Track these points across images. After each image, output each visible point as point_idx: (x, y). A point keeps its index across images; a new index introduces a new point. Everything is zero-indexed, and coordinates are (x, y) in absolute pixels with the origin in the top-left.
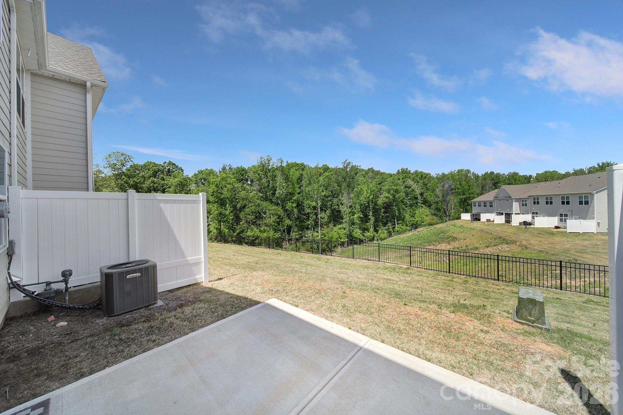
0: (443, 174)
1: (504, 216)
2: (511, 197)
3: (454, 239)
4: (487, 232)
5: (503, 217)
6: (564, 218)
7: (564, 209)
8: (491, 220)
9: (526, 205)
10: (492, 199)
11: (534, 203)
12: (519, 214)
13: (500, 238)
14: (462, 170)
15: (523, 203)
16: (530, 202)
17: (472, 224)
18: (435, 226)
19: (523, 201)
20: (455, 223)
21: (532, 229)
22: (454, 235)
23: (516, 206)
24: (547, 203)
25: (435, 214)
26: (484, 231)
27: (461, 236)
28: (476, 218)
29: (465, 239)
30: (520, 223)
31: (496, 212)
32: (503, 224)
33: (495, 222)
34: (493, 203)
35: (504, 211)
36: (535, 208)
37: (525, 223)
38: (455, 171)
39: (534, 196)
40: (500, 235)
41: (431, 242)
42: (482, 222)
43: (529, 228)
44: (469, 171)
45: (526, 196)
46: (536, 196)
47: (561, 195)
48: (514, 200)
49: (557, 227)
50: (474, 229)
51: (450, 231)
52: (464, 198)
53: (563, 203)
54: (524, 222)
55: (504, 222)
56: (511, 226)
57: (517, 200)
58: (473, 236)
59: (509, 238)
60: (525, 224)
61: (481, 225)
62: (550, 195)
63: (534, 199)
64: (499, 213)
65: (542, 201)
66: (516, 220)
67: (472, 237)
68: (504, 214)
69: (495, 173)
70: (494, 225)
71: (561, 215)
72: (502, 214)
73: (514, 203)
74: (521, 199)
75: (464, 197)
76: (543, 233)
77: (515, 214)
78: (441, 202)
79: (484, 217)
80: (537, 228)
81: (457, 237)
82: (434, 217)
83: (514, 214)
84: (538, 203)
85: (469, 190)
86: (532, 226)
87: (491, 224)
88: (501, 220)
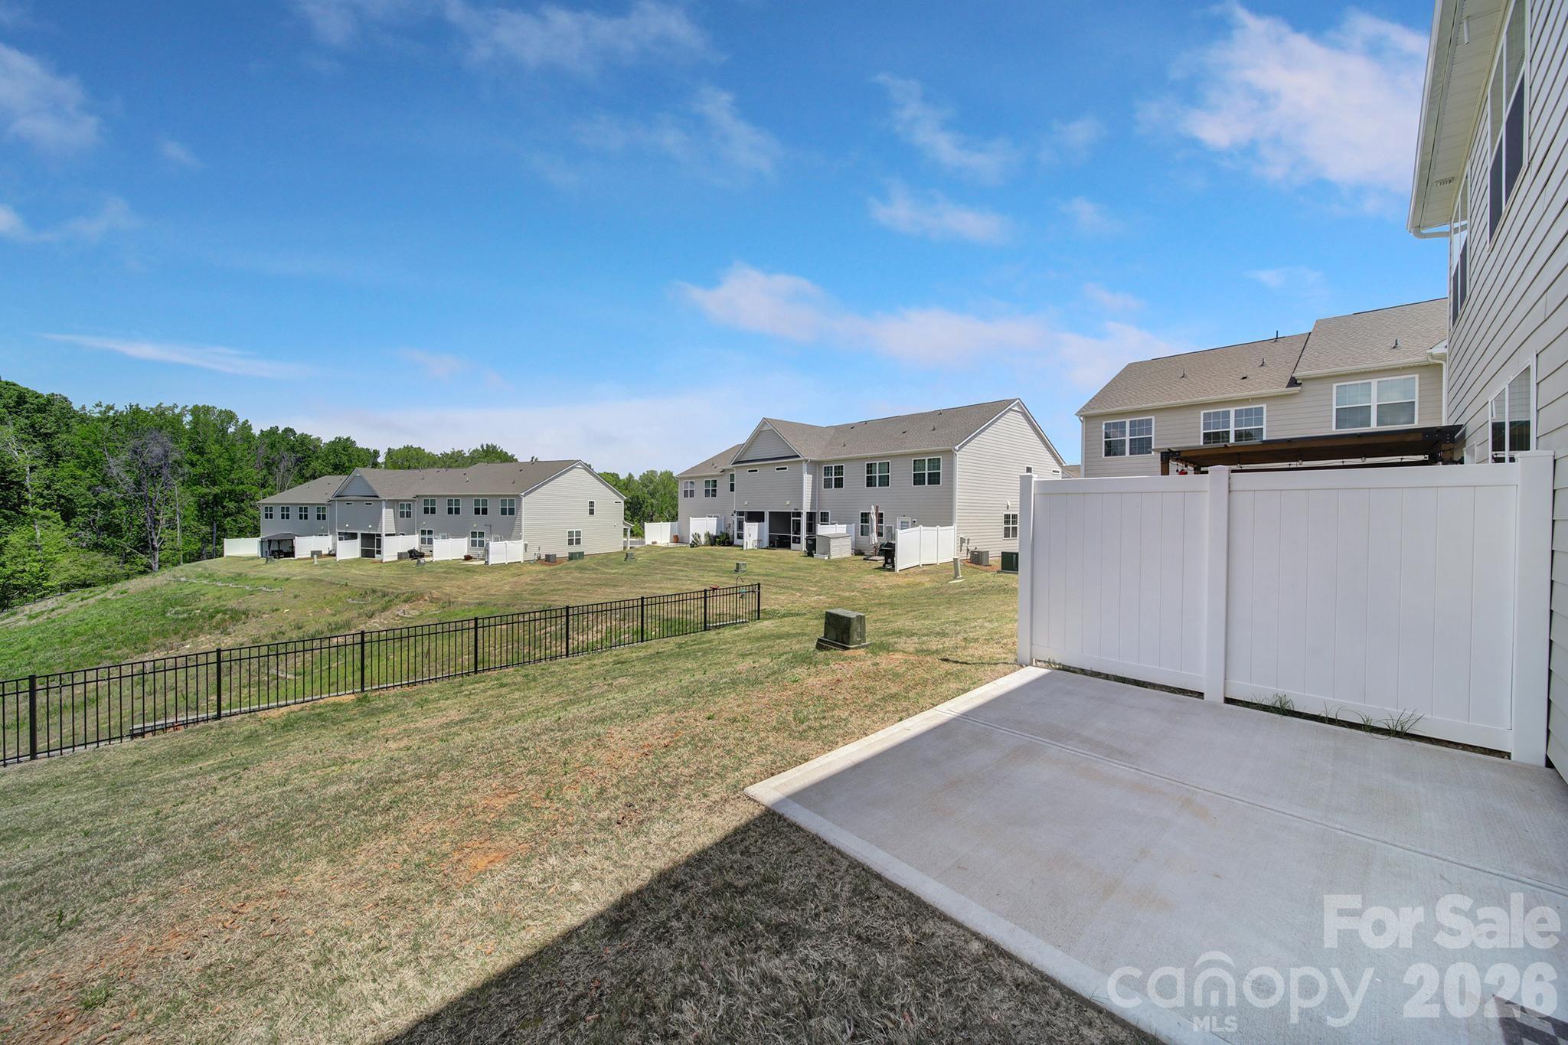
0: (136, 411)
1: (359, 540)
2: (377, 497)
3: (237, 616)
4: (332, 583)
5: (357, 545)
6: (477, 539)
7: (478, 523)
8: (323, 553)
9: (409, 515)
10: (323, 500)
11: (426, 511)
12: (394, 535)
13: (374, 592)
14: (207, 410)
15: (404, 510)
16: (417, 509)
17: (269, 566)
18: (119, 586)
19: (402, 506)
20: (205, 569)
21: (429, 565)
22: (232, 604)
23: (388, 518)
24: (450, 511)
25: (96, 546)
26: (321, 581)
27: (254, 602)
28: (280, 549)
29: (277, 610)
30: (400, 556)
31: (337, 531)
32: (357, 560)
33: (339, 558)
34: (328, 509)
35: (357, 529)
36: (427, 522)
37: (413, 554)
38: (175, 406)
39: (426, 496)
40: (369, 585)
41: (145, 640)
42: (299, 559)
43: (425, 563)
44: (230, 416)
45: (408, 495)
46: (430, 496)
47: (474, 496)
48: (384, 503)
49: (468, 558)
50: (287, 579)
51: (203, 595)
52: (215, 496)
53: (477, 512)
54: (411, 552)
55: (358, 555)
56: (381, 562)
57: (391, 504)
58: (296, 597)
59: (393, 588)
60: (411, 557)
61: (301, 566)
62: (456, 496)
63: (426, 501)
64: (346, 534)
65: (441, 507)
66: (393, 547)
67: (295, 601)
68: (359, 536)
69: (298, 432)
70: (337, 564)
71: (474, 534)
72: (353, 536)
73: (384, 510)
74: (397, 501)
75: (216, 490)
76: (452, 570)
77: (387, 535)
78: (126, 502)
79: (304, 546)
80: (437, 563)
81: (244, 607)
82: (98, 556)
83: (383, 535)
84: (433, 511)
85: (230, 472)
86: (427, 559)
87: (329, 563)
88: (350, 550)
